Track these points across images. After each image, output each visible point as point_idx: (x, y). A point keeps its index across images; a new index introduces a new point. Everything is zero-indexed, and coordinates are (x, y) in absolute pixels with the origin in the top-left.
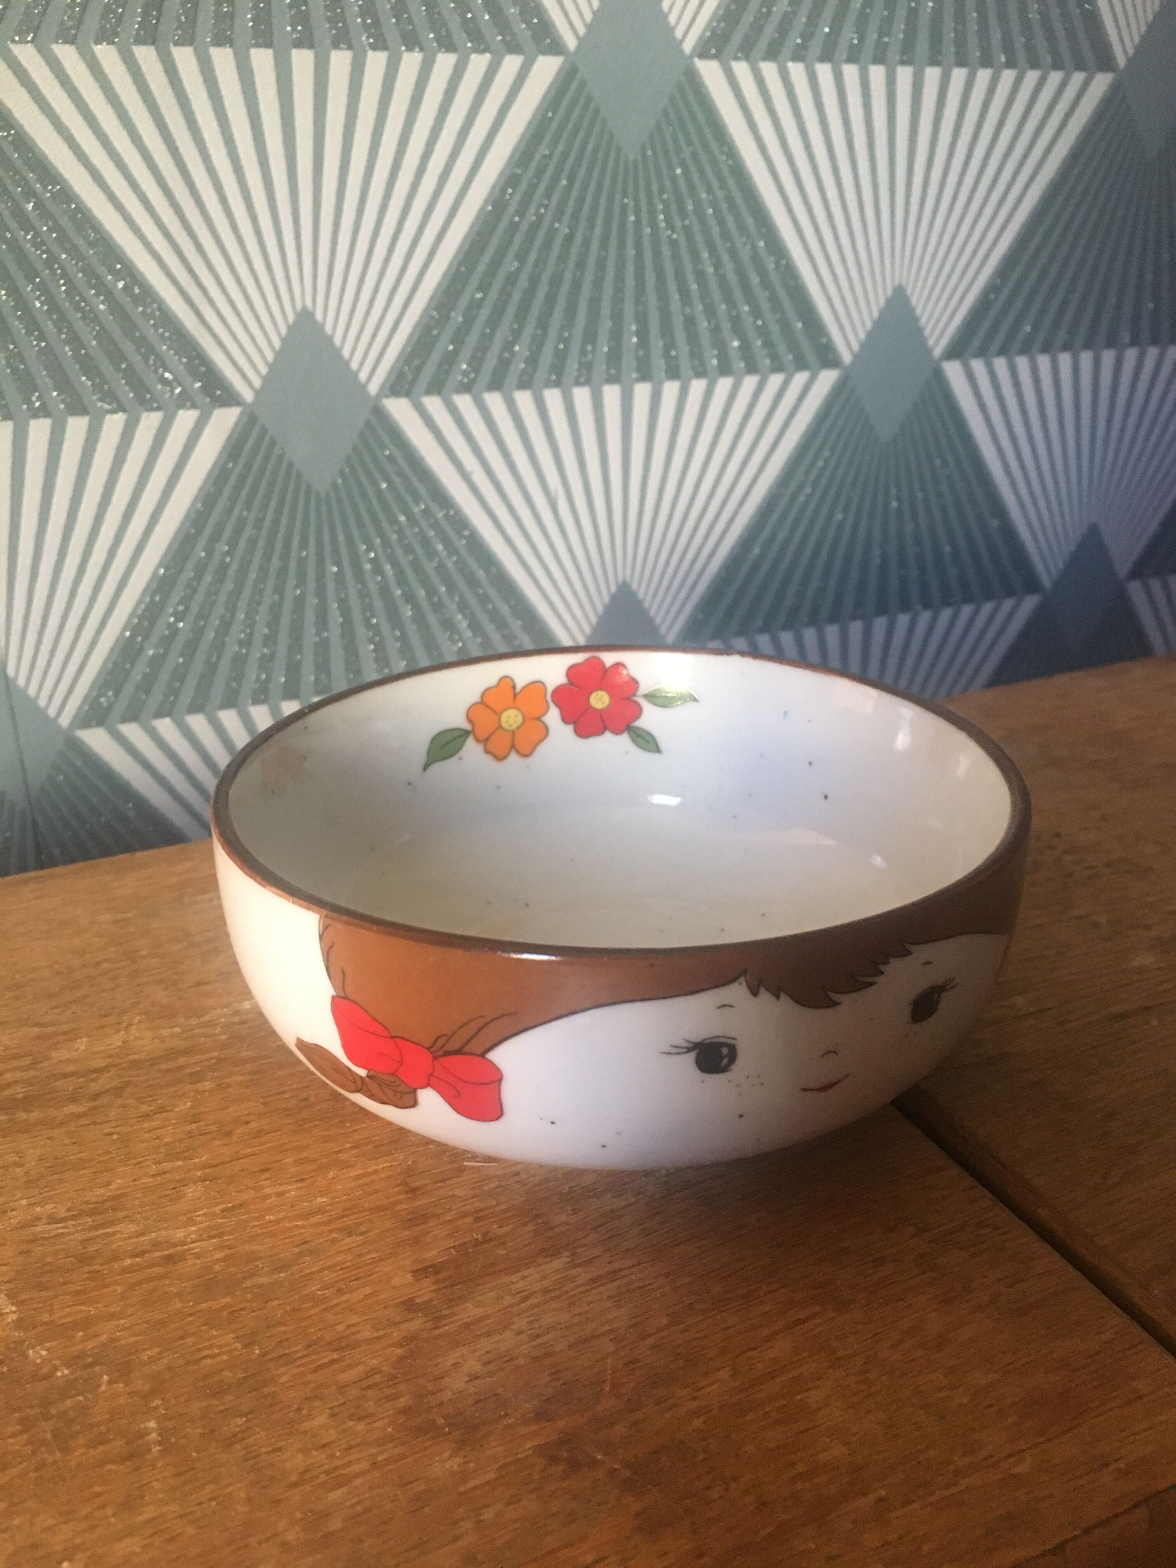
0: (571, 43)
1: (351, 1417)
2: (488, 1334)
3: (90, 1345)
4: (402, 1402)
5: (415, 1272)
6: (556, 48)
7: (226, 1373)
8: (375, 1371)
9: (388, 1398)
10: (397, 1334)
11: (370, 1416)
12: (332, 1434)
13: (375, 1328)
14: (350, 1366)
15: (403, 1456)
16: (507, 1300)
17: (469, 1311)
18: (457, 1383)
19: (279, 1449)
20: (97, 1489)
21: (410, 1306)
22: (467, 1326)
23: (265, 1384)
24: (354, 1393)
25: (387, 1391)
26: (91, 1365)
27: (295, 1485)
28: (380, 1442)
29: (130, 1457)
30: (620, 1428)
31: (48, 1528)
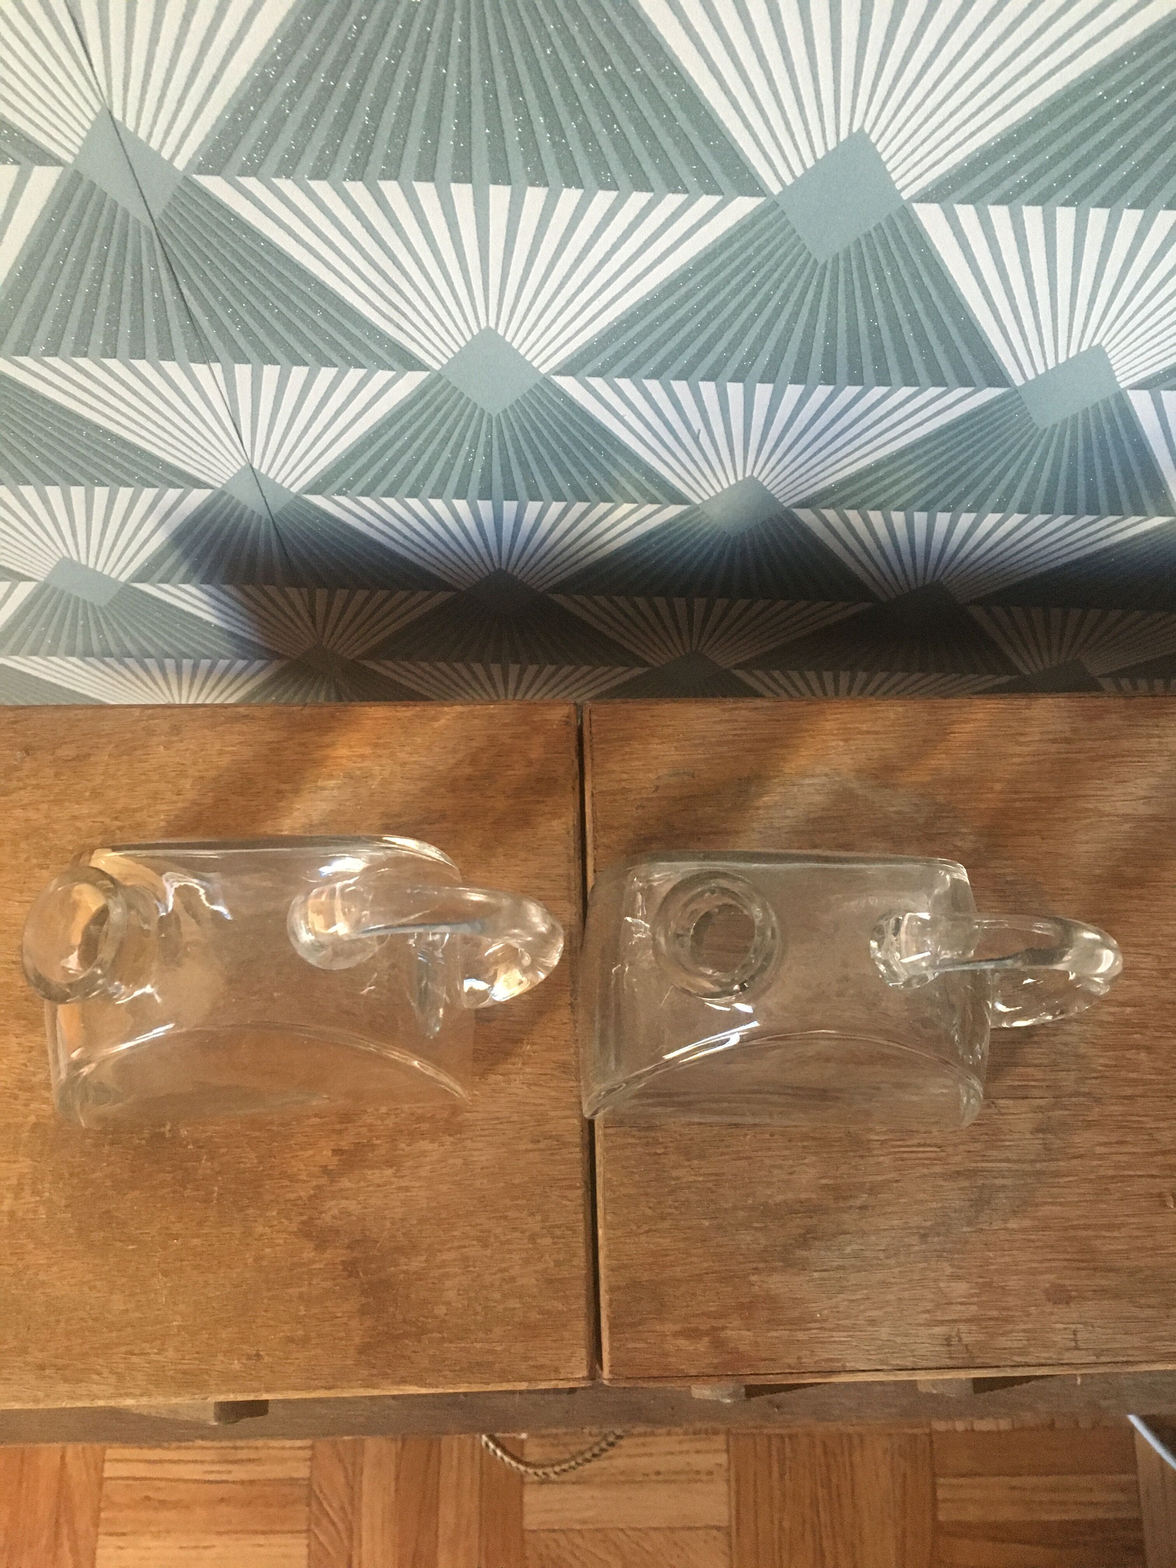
0: (775, 189)
1: (284, 1217)
2: (347, 1199)
3: (203, 1136)
4: (304, 1218)
5: (333, 1150)
6: (759, 191)
7: (247, 1174)
8: (301, 1198)
9: (300, 1214)
10: (314, 1183)
11: (291, 1220)
12: (275, 1223)
13: (308, 1175)
14: (292, 1192)
15: (296, 1244)
16: (362, 1184)
17: (345, 1183)
18: (327, 1217)
19: (256, 1221)
20: (192, 1211)
21: (325, 1170)
22: (341, 1190)
23: (260, 1186)
24: (289, 1206)
25: (301, 1211)
26: (202, 1147)
27: (256, 1240)
28: (290, 1233)
29: (205, 1201)
30: (373, 1266)
31: (173, 1223)
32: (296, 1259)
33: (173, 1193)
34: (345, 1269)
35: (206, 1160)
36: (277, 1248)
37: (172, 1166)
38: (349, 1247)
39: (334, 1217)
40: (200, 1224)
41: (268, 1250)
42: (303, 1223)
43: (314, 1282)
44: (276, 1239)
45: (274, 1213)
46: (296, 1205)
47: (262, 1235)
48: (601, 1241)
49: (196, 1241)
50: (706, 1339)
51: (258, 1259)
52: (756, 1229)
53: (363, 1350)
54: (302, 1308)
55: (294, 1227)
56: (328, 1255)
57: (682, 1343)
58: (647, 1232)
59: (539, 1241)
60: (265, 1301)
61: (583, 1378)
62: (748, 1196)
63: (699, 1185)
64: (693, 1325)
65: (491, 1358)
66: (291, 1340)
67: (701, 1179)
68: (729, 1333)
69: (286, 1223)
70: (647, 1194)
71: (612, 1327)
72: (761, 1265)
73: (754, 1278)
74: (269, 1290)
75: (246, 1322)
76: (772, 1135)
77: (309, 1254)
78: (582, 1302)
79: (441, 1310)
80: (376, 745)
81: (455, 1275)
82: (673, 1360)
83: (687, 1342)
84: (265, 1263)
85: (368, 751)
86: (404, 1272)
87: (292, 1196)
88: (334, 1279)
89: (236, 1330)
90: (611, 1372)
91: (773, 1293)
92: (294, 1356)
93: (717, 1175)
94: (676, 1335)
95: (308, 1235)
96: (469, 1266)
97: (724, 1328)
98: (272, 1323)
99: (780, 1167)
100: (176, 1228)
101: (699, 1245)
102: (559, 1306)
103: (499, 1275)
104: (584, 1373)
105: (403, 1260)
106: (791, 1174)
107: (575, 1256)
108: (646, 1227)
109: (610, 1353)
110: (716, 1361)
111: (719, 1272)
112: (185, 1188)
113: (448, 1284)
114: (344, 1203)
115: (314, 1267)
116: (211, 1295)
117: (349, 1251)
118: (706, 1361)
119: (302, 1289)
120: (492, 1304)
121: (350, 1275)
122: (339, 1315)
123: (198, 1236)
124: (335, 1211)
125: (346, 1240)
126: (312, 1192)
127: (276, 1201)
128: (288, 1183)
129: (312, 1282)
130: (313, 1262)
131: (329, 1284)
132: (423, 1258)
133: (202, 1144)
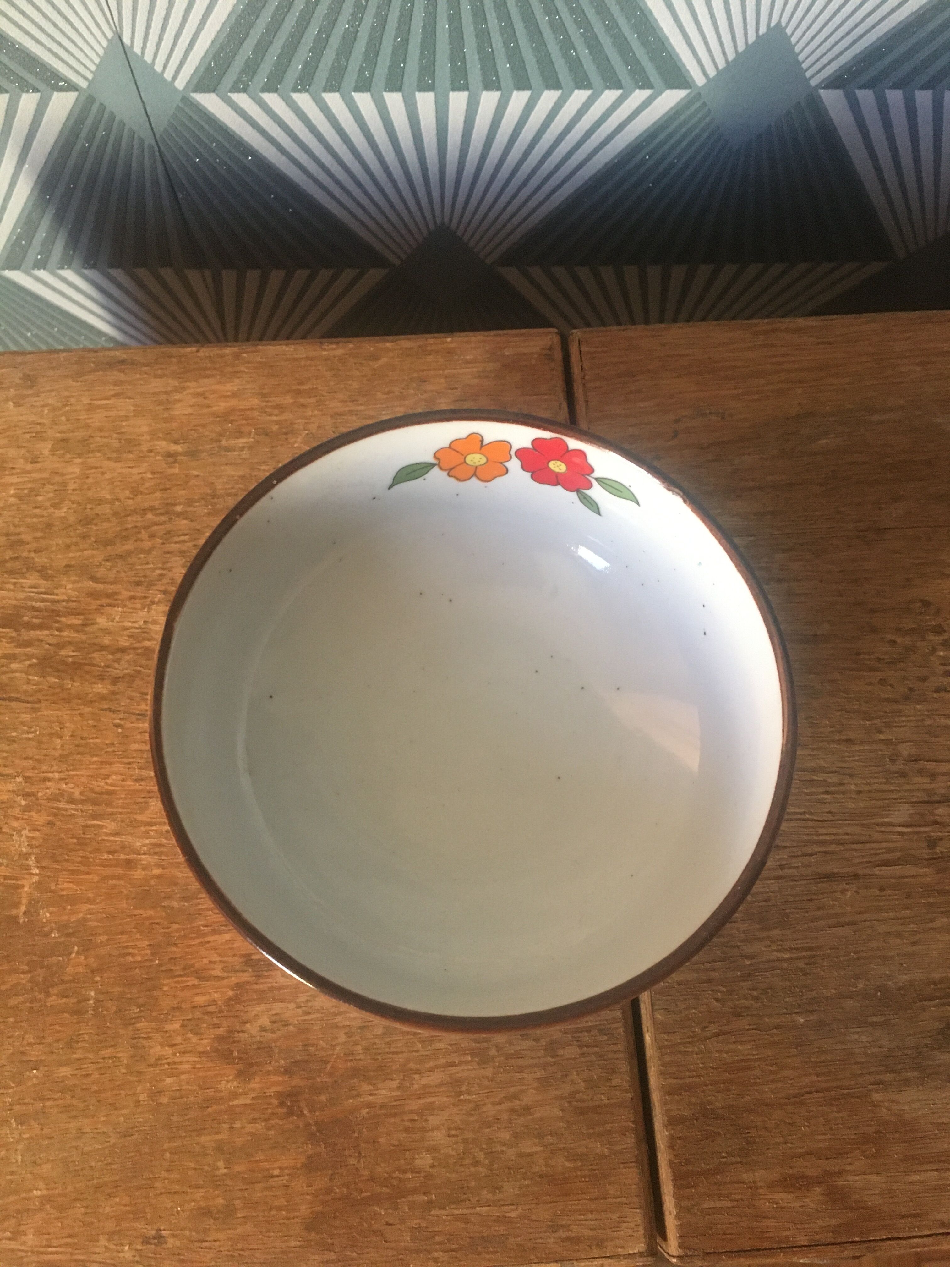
1: (192, 1031)
3: (73, 918)
4: (221, 1031)
7: (137, 971)
8: (214, 1002)
9: (215, 1026)
10: (234, 980)
11: (202, 1034)
12: (179, 1040)
13: (224, 969)
15: (210, 1069)
19: (150, 1038)
20: (58, 1027)
23: (155, 988)
26: (71, 935)
27: (151, 1066)
28: (201, 1054)
29: (77, 1013)
30: (323, 1098)
31: (30, 1044)
32: (210, 1093)
33: (31, 1002)
34: (282, 1104)
35: (78, 953)
36: (183, 1077)
38: (287, 1071)
39: (263, 1029)
40: (70, 1044)
41: (169, 1080)
42: (219, 1039)
43: (238, 1125)
44: (181, 1063)
45: (177, 1026)
46: (208, 1013)
47: (159, 1059)
48: (650, 1051)
49: (65, 1071)
50: (818, 1190)
51: (155, 1094)
52: (873, 1024)
53: (313, 1224)
54: (221, 1164)
55: (206, 1044)
56: (255, 1084)
57: (783, 1197)
58: (717, 1035)
59: (561, 1052)
60: (167, 1155)
61: (641, 1254)
62: (857, 977)
63: (785, 965)
64: (795, 1171)
65: (502, 1229)
66: (207, 1213)
67: (787, 956)
68: (851, 1178)
69: (194, 1039)
70: (710, 981)
71: (678, 1178)
72: (888, 1077)
73: (877, 1097)
74: (171, 1139)
75: (138, 1188)
76: (881, 889)
78: (630, 1140)
79: (424, 1160)
80: (299, 393)
81: (442, 1108)
82: (771, 1223)
83: (790, 1196)
84: (165, 1100)
85: (288, 400)
86: (369, 1105)
87: (201, 1000)
88: (266, 1120)
89: (126, 1200)
90: (680, 1246)
91: (907, 1116)
92: (213, 1236)
93: (810, 949)
94: (771, 1186)
95: (226, 1057)
96: (461, 1093)
97: (840, 1173)
98: (177, 1187)
99: (899, 935)
100: (35, 1053)
101: (794, 1051)
102: (598, 1147)
103: (507, 1105)
104: (641, 1247)
105: (366, 1087)
106: (914, 943)
107: (614, 1071)
108: (714, 1029)
109: (677, 1217)
110: (833, 1222)
111: (827, 1090)
112: (48, 994)
113: (433, 1121)
114: (277, 1007)
115: (236, 1102)
116: (86, 1149)
117: (286, 1078)
118: (820, 1223)
119: (219, 1137)
120: (499, 1148)
121: (290, 1113)
122: (276, 1172)
123: (67, 1063)
124: (265, 1021)
125: (282, 1062)
126: (231, 993)
127: (179, 1008)
128: (196, 982)
129: (234, 1126)
130: (235, 1095)
131: (260, 1127)
132: (394, 1084)
133: (71, 931)
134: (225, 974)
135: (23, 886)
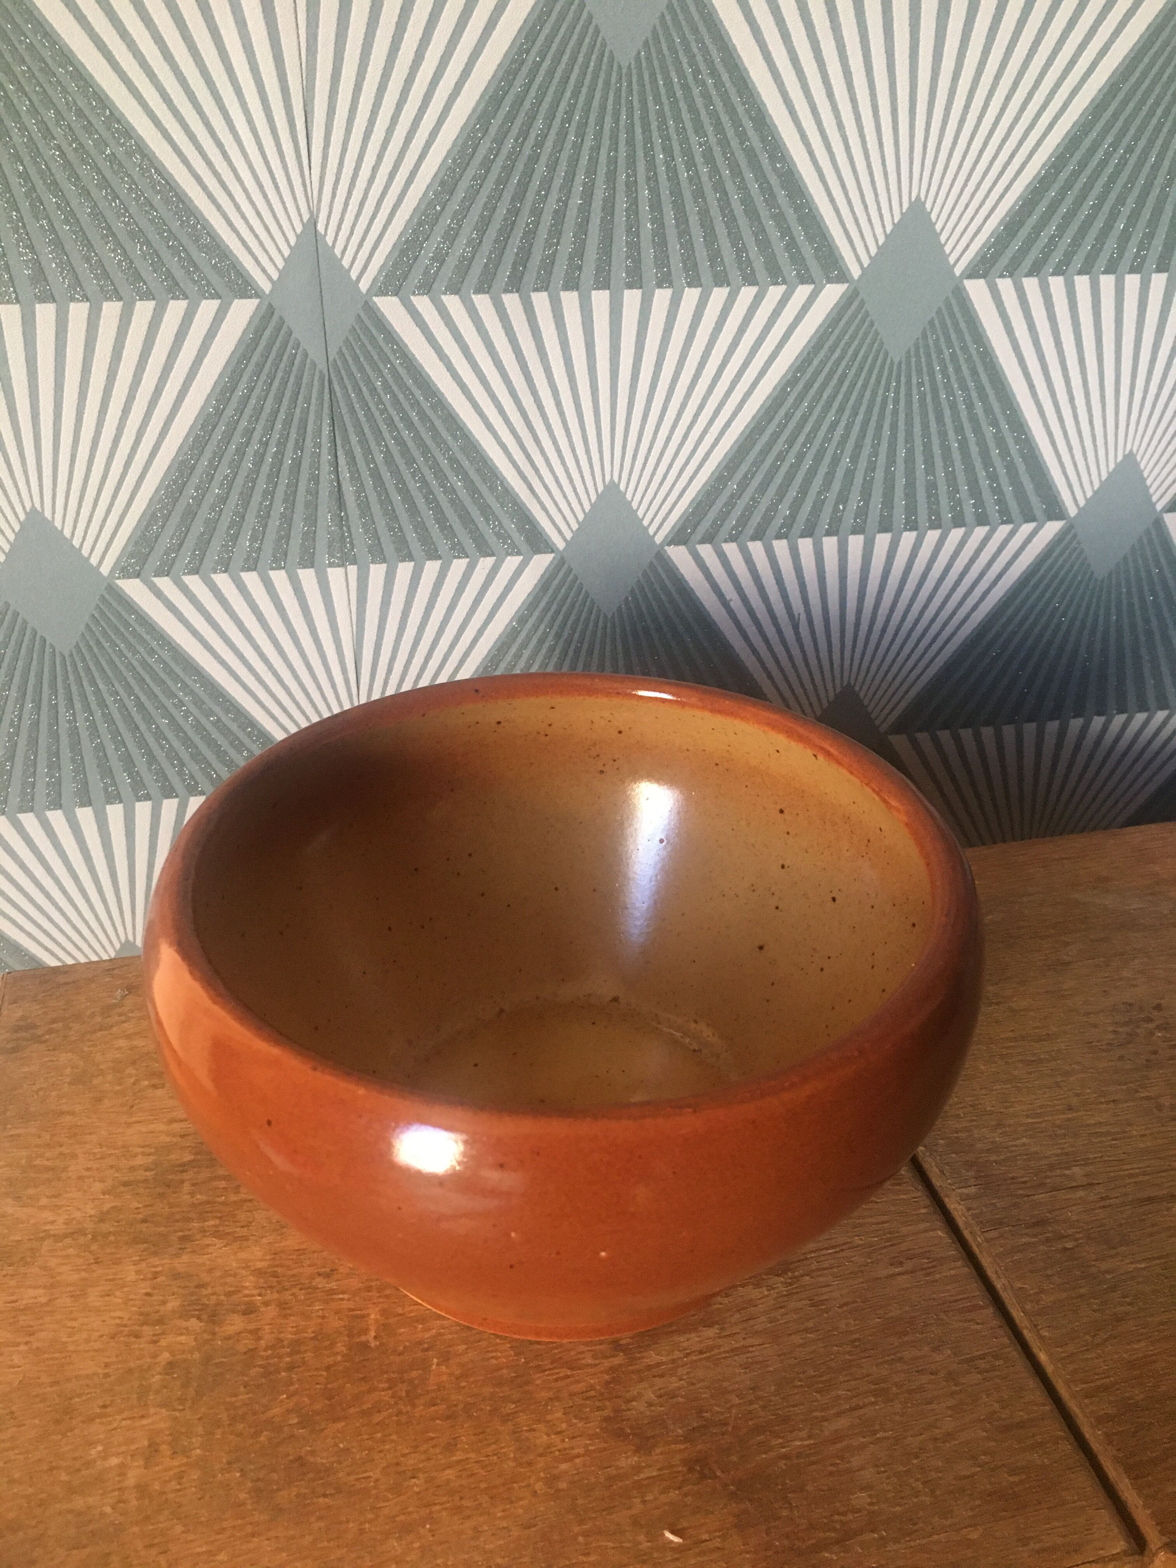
0: (856, 272)
1: (576, 1417)
2: (661, 1376)
3: (427, 1335)
4: (606, 1413)
6: (842, 276)
7: (504, 1371)
8: (592, 1388)
9: (599, 1409)
10: (607, 1364)
11: (587, 1418)
12: (564, 1426)
13: (594, 1357)
14: (578, 1382)
15: (605, 1449)
16: (677, 1354)
17: (652, 1357)
18: (639, 1406)
19: (534, 1430)
20: (431, 1435)
21: (617, 1346)
22: (649, 1367)
23: (527, 1383)
24: (578, 1401)
25: (598, 1404)
26: (427, 1350)
27: (541, 1455)
28: (591, 1437)
29: (448, 1417)
30: (734, 1458)
31: (404, 1455)
32: (612, 1471)
33: (397, 1415)
34: (691, 1470)
35: (438, 1364)
36: (577, 1461)
37: (389, 1380)
38: (686, 1439)
39: (650, 1404)
40: (450, 1447)
41: (564, 1466)
42: (606, 1419)
43: (649, 1497)
44: (573, 1448)
45: (559, 1414)
46: (587, 1399)
47: (549, 1447)
49: (448, 1475)
51: (552, 1480)
54: (641, 1538)
55: (594, 1427)
56: (658, 1455)
58: (1109, 1340)
59: (962, 1380)
60: (581, 1539)
61: (1125, 1553)
65: (968, 1552)
67: (1142, 1266)
69: (581, 1424)
70: (1081, 1296)
74: (581, 1522)
77: (627, 1460)
79: (860, 1499)
81: (862, 1447)
84: (563, 1485)
86: (785, 1457)
87: (577, 1387)
88: (679, 1488)
95: (620, 1435)
96: (875, 1432)
100: (411, 1462)
102: (1037, 1459)
105: (775, 1441)
107: (1024, 1390)
108: (1103, 1335)
112: (414, 1406)
113: (856, 1461)
114: (659, 1383)
115: (642, 1476)
116: (488, 1547)
117: (688, 1445)
119: (634, 1511)
120: (935, 1476)
121: (703, 1477)
122: (705, 1537)
123: (449, 1466)
124: (650, 1395)
125: (680, 1431)
126: (607, 1377)
127: (558, 1399)
128: (569, 1373)
129: (647, 1498)
130: (638, 1469)
131: (674, 1495)
132: (803, 1434)
133: (426, 1346)
134: (597, 1362)
135: (369, 1315)
